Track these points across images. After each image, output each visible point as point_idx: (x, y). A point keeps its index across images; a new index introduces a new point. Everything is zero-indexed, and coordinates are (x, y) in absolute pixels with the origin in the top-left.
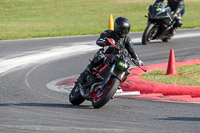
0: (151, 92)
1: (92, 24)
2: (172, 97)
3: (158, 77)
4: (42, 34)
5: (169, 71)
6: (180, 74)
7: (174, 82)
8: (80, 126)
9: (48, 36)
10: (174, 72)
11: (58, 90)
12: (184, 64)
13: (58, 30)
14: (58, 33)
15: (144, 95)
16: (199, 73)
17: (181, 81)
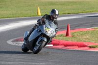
0: (59, 45)
1: (29, 11)
2: (69, 47)
3: (61, 38)
4: (5, 16)
5: (67, 35)
6: (73, 36)
7: (69, 40)
8: (24, 61)
9: (8, 17)
10: (70, 35)
11: (12, 44)
12: (74, 31)
13: (13, 15)
14: (12, 16)
15: (55, 46)
16: (82, 35)
17: (73, 39)
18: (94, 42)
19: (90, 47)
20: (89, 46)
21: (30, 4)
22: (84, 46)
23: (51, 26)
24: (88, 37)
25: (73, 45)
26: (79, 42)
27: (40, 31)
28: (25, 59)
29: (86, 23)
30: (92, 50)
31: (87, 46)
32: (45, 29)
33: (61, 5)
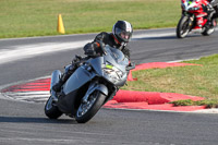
1: (39, 24)
2: (127, 104)
6: (136, 79)
7: (129, 88)
8: (28, 136)
11: (2, 97)
12: (139, 68)
16: (156, 77)
17: (137, 87)
18: (182, 92)
19: (175, 104)
20: (172, 100)
21: (40, 7)
22: (162, 101)
23: (116, 59)
24: (169, 81)
25: (136, 100)
26: (151, 93)
27: (93, 70)
28: (30, 131)
29: (167, 51)
30: (178, 110)
31: (167, 102)
32: (103, 66)
33: (111, 9)
